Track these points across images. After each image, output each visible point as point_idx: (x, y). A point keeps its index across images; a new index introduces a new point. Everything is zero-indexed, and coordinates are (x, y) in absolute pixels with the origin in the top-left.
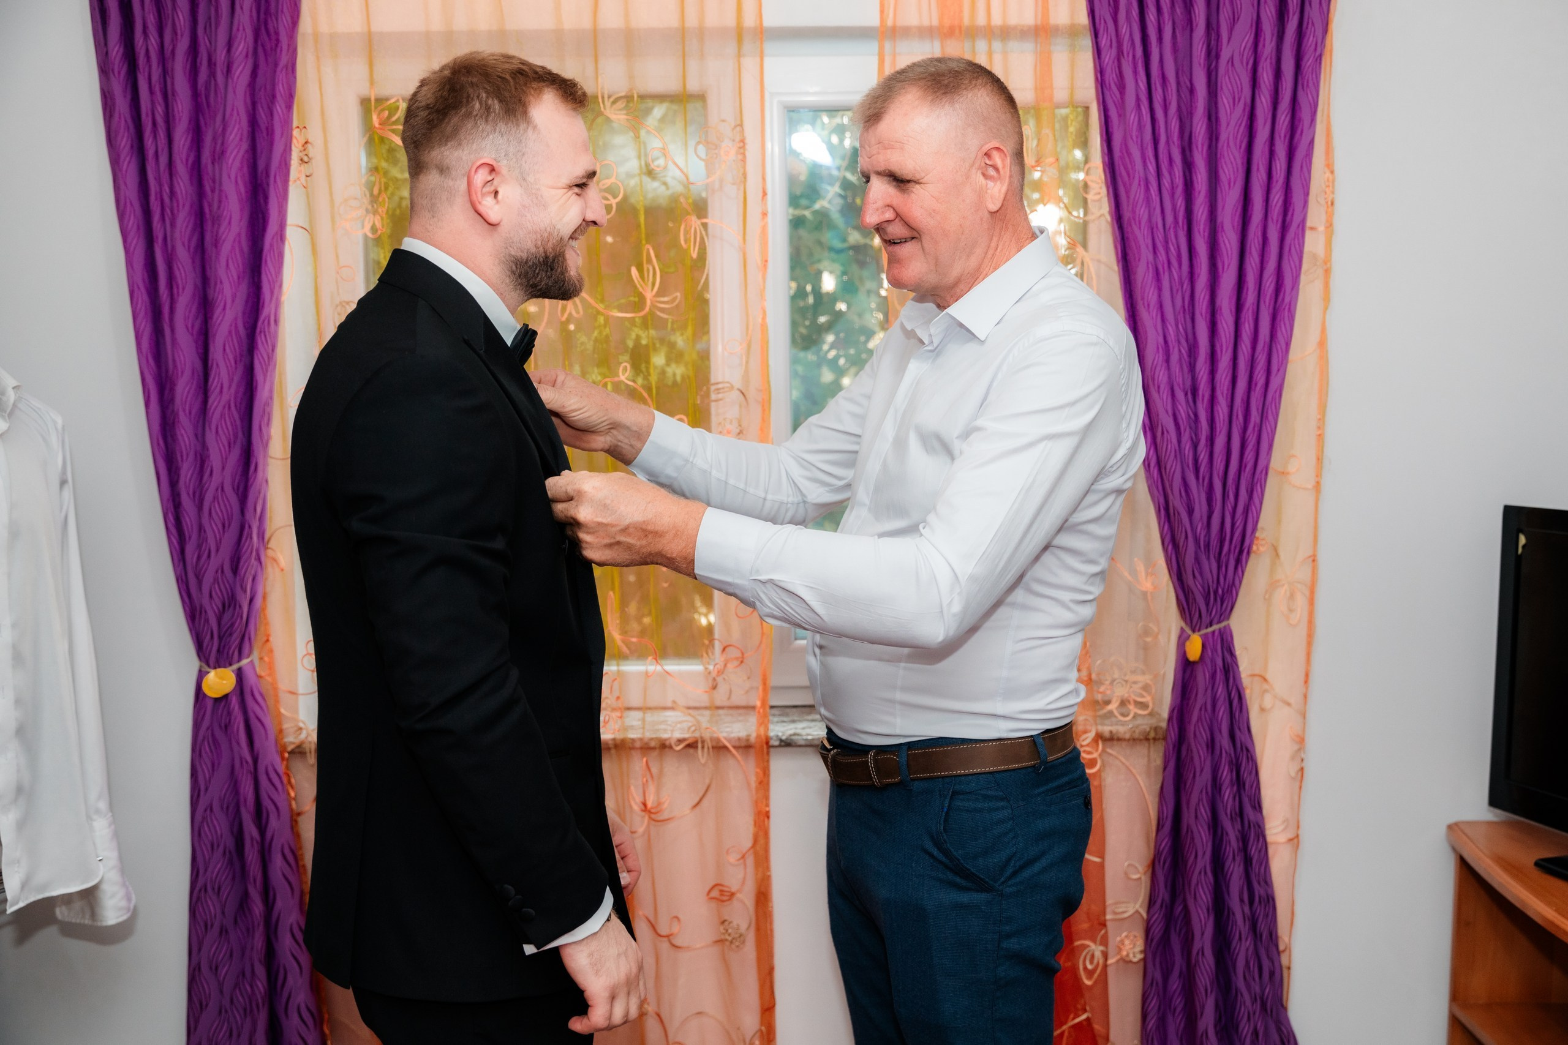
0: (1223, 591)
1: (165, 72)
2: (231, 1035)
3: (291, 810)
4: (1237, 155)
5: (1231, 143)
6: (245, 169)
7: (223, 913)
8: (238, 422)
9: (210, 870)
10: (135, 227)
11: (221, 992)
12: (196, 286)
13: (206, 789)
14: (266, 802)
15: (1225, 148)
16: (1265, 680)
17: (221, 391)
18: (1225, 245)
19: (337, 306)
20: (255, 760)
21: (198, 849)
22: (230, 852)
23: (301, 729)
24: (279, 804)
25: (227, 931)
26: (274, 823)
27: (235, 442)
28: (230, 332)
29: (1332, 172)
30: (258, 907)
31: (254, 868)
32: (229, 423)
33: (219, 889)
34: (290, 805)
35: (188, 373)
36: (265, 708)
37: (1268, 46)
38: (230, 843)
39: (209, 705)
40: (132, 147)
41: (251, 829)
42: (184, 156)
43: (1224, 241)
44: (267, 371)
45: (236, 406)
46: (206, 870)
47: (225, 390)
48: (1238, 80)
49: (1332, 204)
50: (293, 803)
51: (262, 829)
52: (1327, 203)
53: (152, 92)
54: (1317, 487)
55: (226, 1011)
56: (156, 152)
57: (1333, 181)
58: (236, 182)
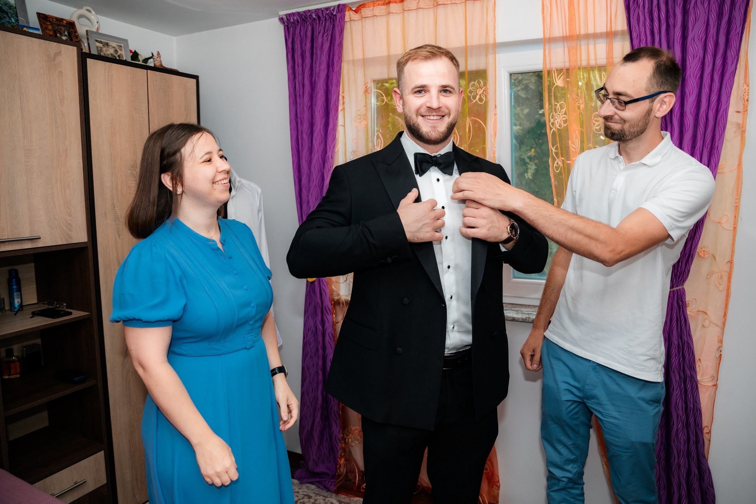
0: (679, 273)
1: (304, 78)
2: (313, 391)
3: (333, 322)
4: (694, 81)
5: (692, 76)
6: (323, 108)
7: (311, 352)
8: (319, 191)
9: (308, 337)
10: (293, 128)
11: (310, 377)
12: (309, 147)
13: (307, 311)
14: (325, 318)
15: (689, 77)
16: (706, 313)
17: (313, 181)
18: (687, 121)
19: (352, 152)
20: (322, 303)
21: (305, 331)
22: (314, 332)
23: (339, 295)
24: (328, 319)
25: (312, 357)
26: (327, 325)
27: (318, 198)
28: (316, 162)
29: (748, 86)
30: (321, 352)
31: (320, 339)
32: (316, 192)
33: (310, 343)
34: (333, 319)
35: (305, 175)
36: (326, 287)
37: (713, 31)
38: (314, 329)
39: (309, 284)
40: (294, 102)
41: (320, 327)
42: (306, 104)
43: (686, 119)
44: (328, 174)
45: (318, 186)
46: (307, 337)
47: (315, 181)
48: (696, 47)
49: (747, 100)
50: (334, 319)
51: (323, 327)
52: (744, 100)
53: (299, 85)
54: (735, 228)
55: (311, 383)
56: (300, 104)
57: (748, 89)
58: (319, 112)
